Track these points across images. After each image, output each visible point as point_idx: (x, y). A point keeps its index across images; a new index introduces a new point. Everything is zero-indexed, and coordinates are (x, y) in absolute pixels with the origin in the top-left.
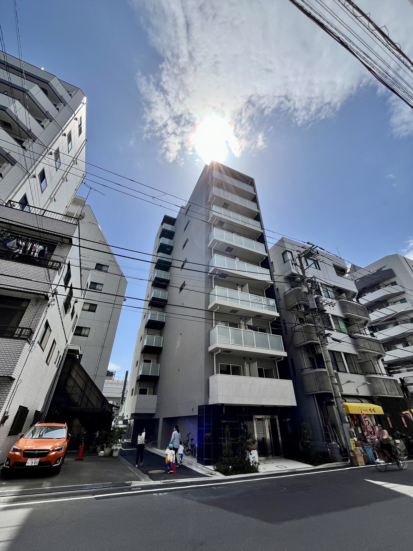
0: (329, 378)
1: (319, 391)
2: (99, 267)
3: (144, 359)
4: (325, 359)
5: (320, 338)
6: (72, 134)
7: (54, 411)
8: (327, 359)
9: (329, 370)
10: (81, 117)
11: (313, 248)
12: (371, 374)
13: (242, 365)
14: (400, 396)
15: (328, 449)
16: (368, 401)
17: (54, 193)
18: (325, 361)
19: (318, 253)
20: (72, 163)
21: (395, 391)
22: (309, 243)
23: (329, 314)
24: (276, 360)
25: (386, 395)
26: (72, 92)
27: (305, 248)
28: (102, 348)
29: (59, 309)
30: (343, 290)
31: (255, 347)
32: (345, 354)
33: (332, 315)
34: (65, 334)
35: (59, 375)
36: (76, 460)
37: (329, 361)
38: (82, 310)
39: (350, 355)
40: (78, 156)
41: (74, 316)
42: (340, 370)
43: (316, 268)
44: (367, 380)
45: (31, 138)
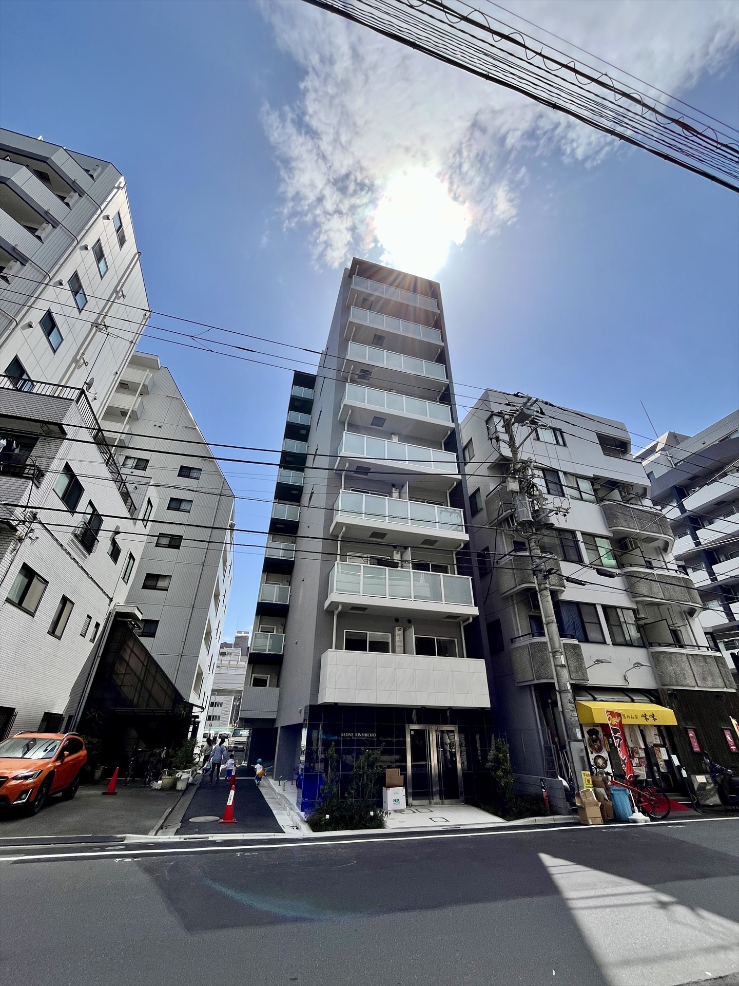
0: (551, 654)
1: (537, 679)
2: (185, 472)
3: (261, 626)
4: (546, 617)
5: (537, 577)
6: (103, 245)
7: (91, 713)
8: (548, 619)
9: (551, 639)
10: (119, 213)
11: (529, 404)
12: (660, 645)
13: (391, 633)
14: (725, 689)
15: (543, 790)
16: (648, 698)
17: (81, 352)
18: (544, 621)
19: (542, 413)
20: (115, 295)
21: (714, 680)
22: (519, 394)
23: (577, 530)
24: (461, 622)
25: (691, 686)
26: (95, 170)
27: (514, 406)
28: (191, 609)
29: (61, 545)
30: (618, 483)
31: (413, 599)
32: (605, 608)
33: (583, 533)
34: (100, 587)
35: (100, 655)
36: (104, 794)
37: (552, 622)
38: (156, 546)
39: (618, 609)
40: (124, 283)
41: (123, 557)
42: (590, 639)
43: (558, 443)
44: (651, 658)
45: (19, 261)
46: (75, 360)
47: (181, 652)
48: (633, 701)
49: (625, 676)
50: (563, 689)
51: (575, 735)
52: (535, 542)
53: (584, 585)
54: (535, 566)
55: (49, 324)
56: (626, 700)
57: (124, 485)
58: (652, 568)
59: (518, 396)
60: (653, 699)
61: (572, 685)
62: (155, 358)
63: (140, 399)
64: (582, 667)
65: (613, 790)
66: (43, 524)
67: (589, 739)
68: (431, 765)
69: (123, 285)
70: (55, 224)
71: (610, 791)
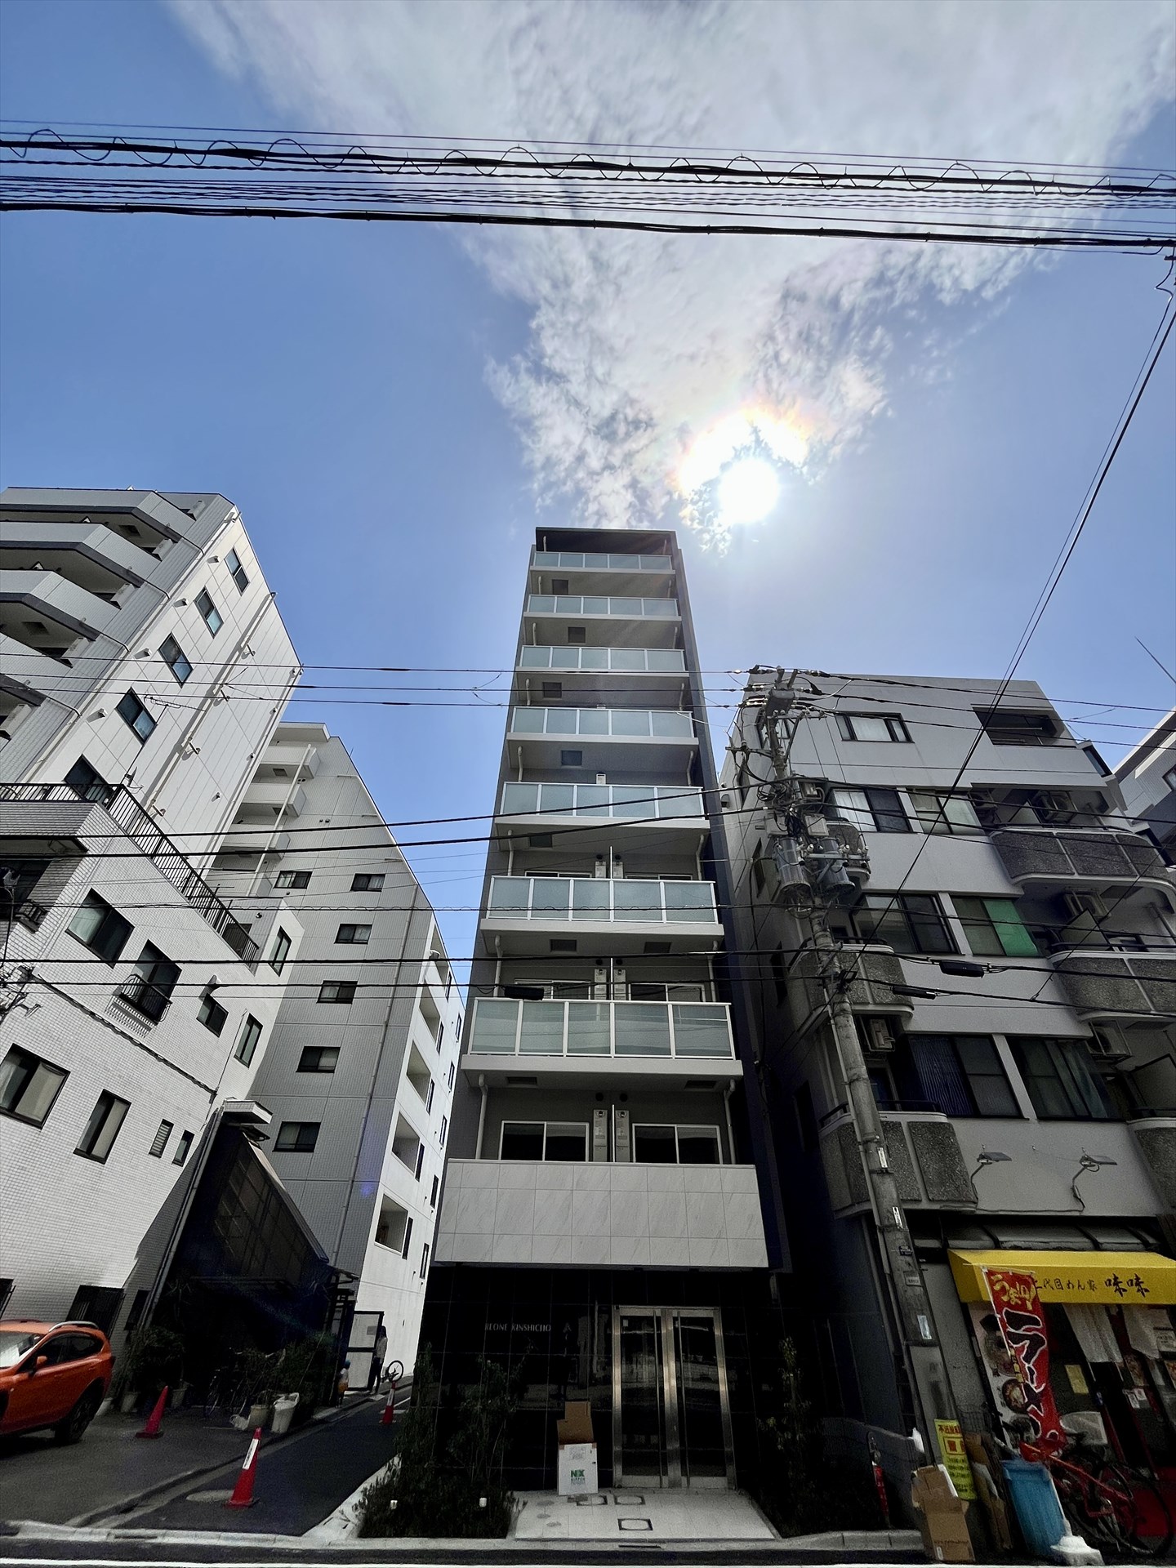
0: (861, 1148)
1: (858, 1204)
2: (361, 882)
5: (827, 991)
6: (211, 594)
10: (233, 549)
11: (785, 681)
12: (1161, 1115)
13: (587, 1121)
15: (873, 1464)
16: (1138, 1237)
17: (188, 736)
20: (237, 655)
26: (195, 507)
28: (368, 1101)
29: (92, 1014)
30: (1036, 791)
31: (613, 1054)
32: (1015, 1041)
33: (954, 896)
34: (186, 1075)
35: (196, 1185)
36: (139, 1435)
37: (857, 1080)
38: (319, 1002)
39: (1047, 1042)
40: (250, 636)
41: (234, 1027)
42: (983, 1110)
43: (894, 738)
44: (1139, 1146)
45: (85, 636)
46: (178, 748)
47: (352, 1176)
48: (1097, 1247)
49: (1073, 1189)
50: (886, 1223)
51: (917, 1332)
52: (820, 924)
53: (933, 997)
54: (821, 970)
55: (132, 708)
56: (1081, 1245)
57: (227, 912)
58: (1144, 949)
59: (758, 672)
60: (1151, 1240)
61: (909, 1215)
62: (319, 726)
63: (298, 786)
64: (953, 1171)
65: (1010, 1471)
66: (49, 985)
67: (986, 1340)
68: (662, 1389)
69: (249, 639)
70: (137, 582)
71: (1003, 1473)
